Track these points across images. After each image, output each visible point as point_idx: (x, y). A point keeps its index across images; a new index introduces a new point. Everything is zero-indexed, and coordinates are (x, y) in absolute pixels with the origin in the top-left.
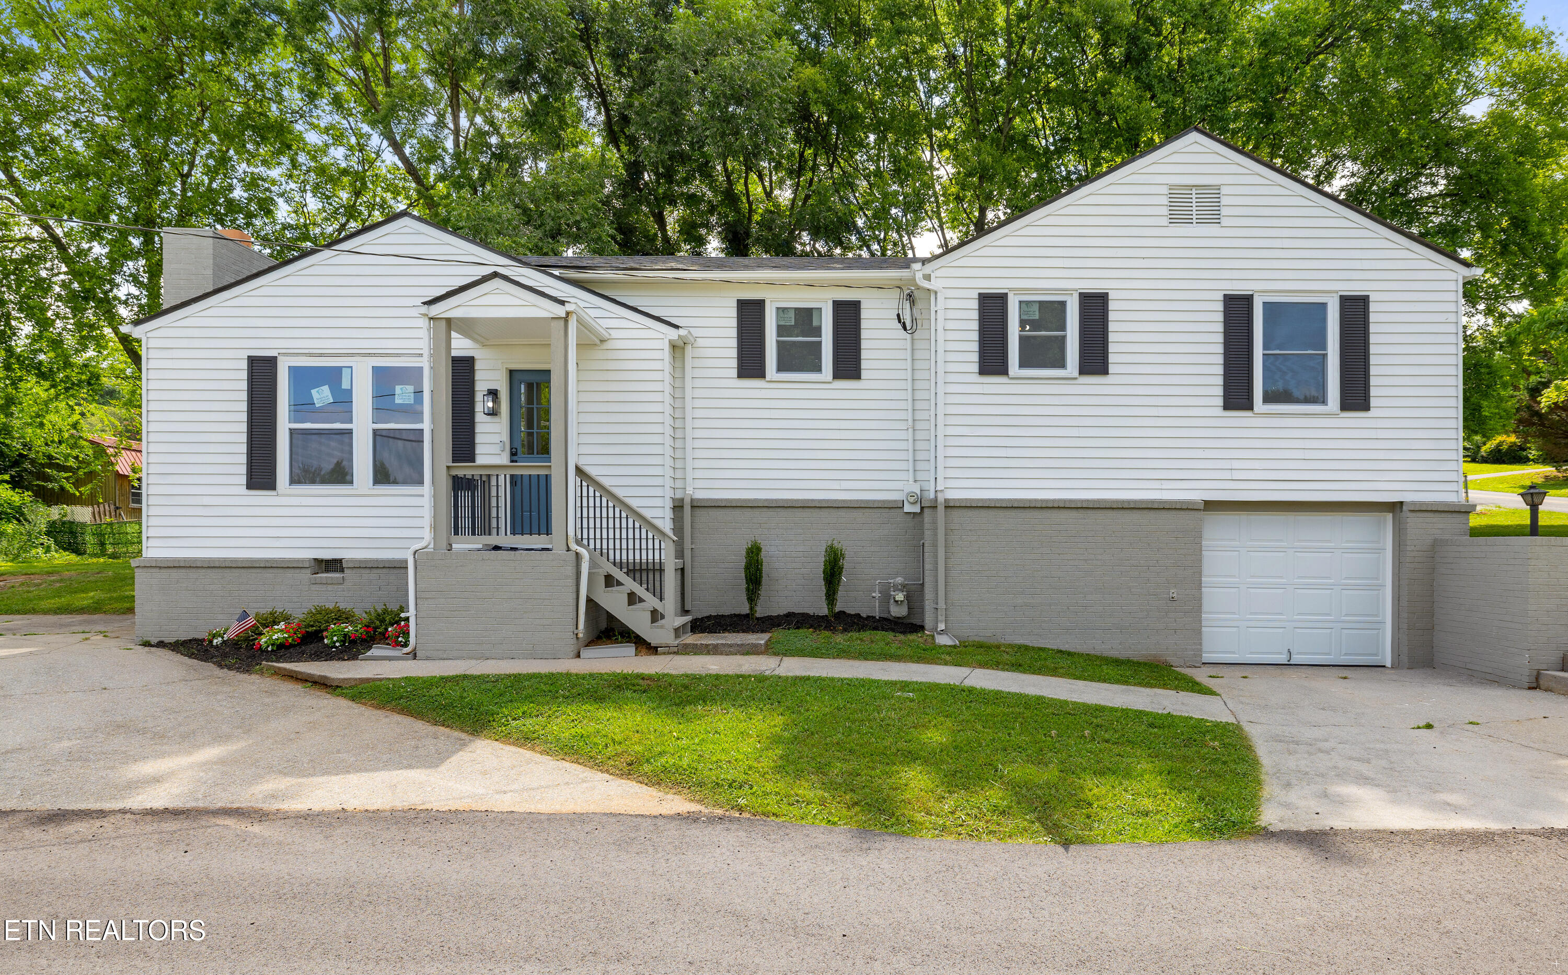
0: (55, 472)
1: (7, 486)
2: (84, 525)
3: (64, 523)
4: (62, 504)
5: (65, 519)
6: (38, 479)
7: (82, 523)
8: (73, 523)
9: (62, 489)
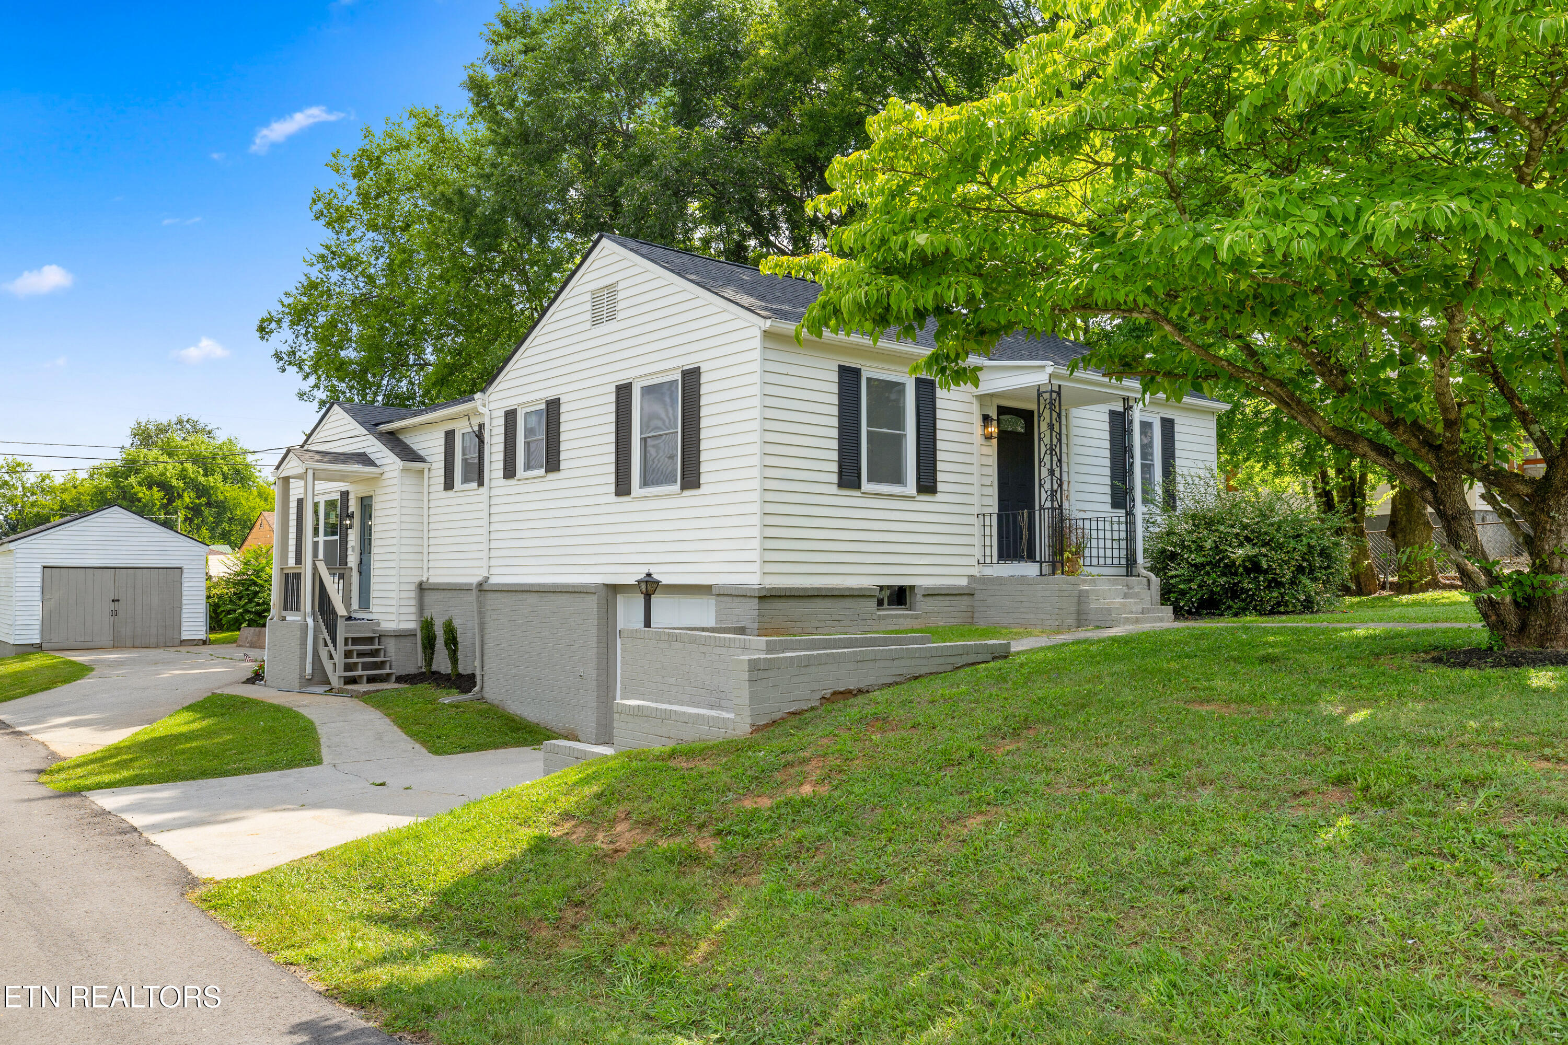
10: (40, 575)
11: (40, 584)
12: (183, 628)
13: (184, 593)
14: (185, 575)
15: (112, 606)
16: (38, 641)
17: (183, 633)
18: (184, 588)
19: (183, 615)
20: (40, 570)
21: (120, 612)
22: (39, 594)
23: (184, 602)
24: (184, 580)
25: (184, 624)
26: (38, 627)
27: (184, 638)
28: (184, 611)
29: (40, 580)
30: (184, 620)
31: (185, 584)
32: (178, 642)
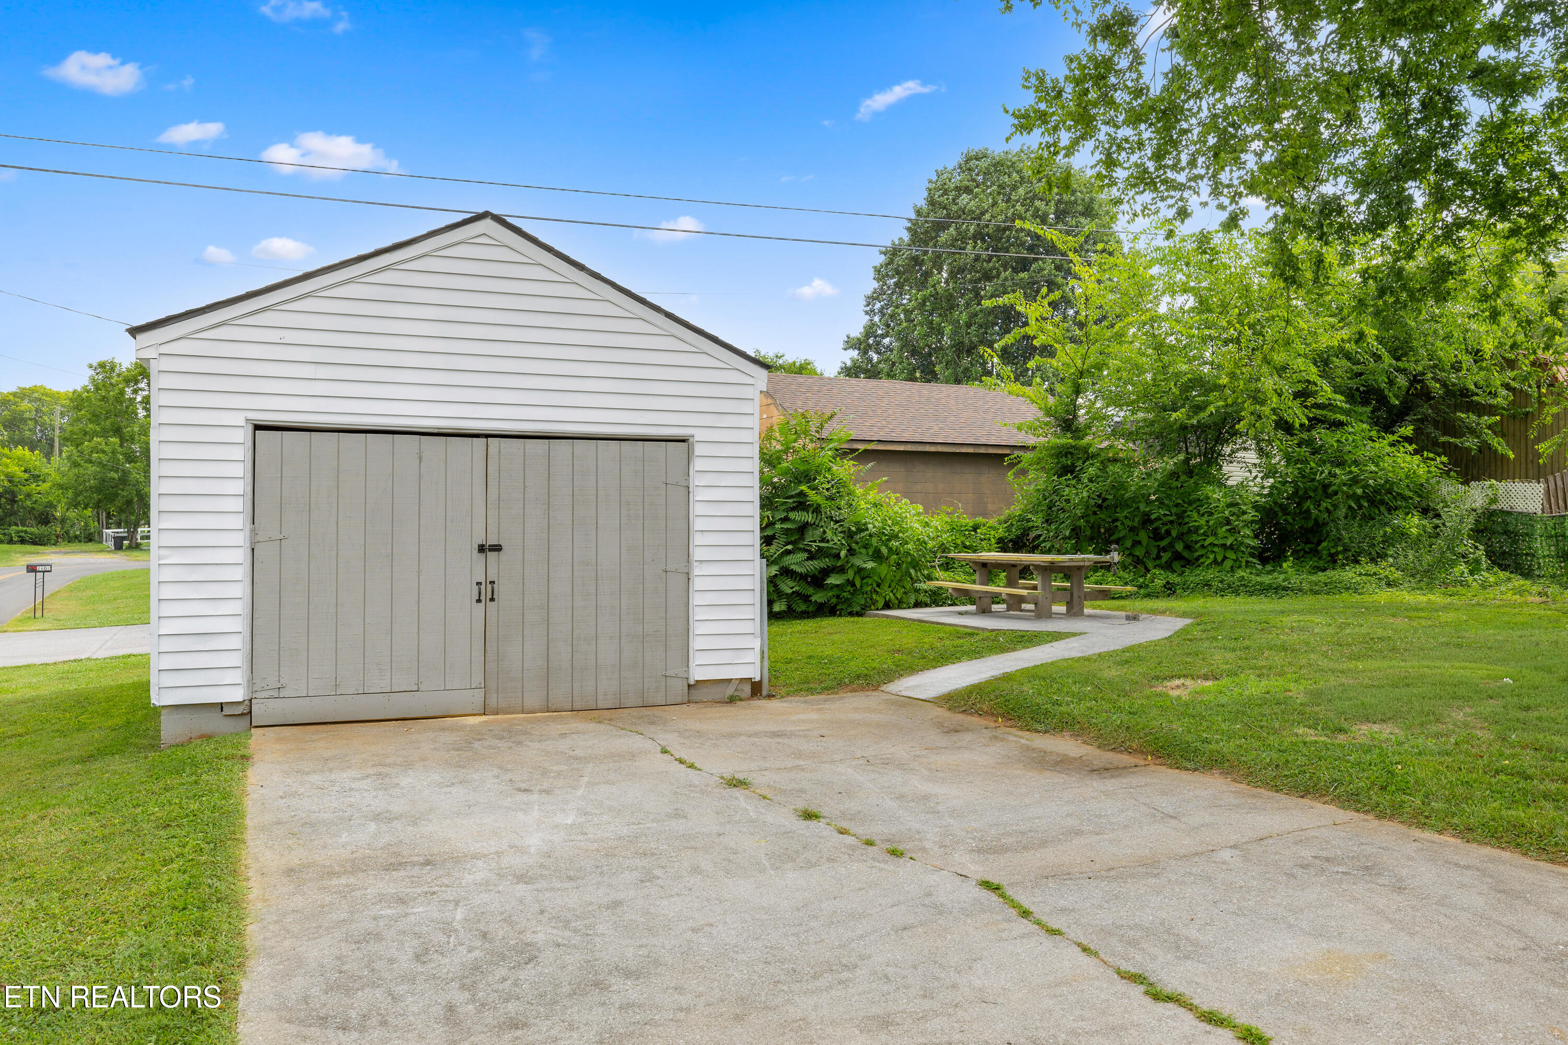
0: (1473, 417)
1: (1411, 448)
2: (1529, 517)
3: (1493, 514)
4: (1490, 477)
5: (1494, 507)
6: (1444, 434)
7: (1527, 515)
8: (1509, 513)
9: (1485, 448)
10: (241, 453)
11: (240, 487)
12: (697, 643)
13: (698, 524)
14: (698, 464)
15: (477, 568)
16: (238, 695)
17: (697, 659)
18: (697, 509)
19: (697, 599)
20: (243, 435)
21: (502, 590)
22: (239, 522)
23: (697, 554)
24: (696, 480)
25: (698, 629)
26: (237, 642)
27: (697, 674)
28: (698, 584)
29: (240, 470)
30: (697, 614)
31: (699, 495)
32: (679, 688)
